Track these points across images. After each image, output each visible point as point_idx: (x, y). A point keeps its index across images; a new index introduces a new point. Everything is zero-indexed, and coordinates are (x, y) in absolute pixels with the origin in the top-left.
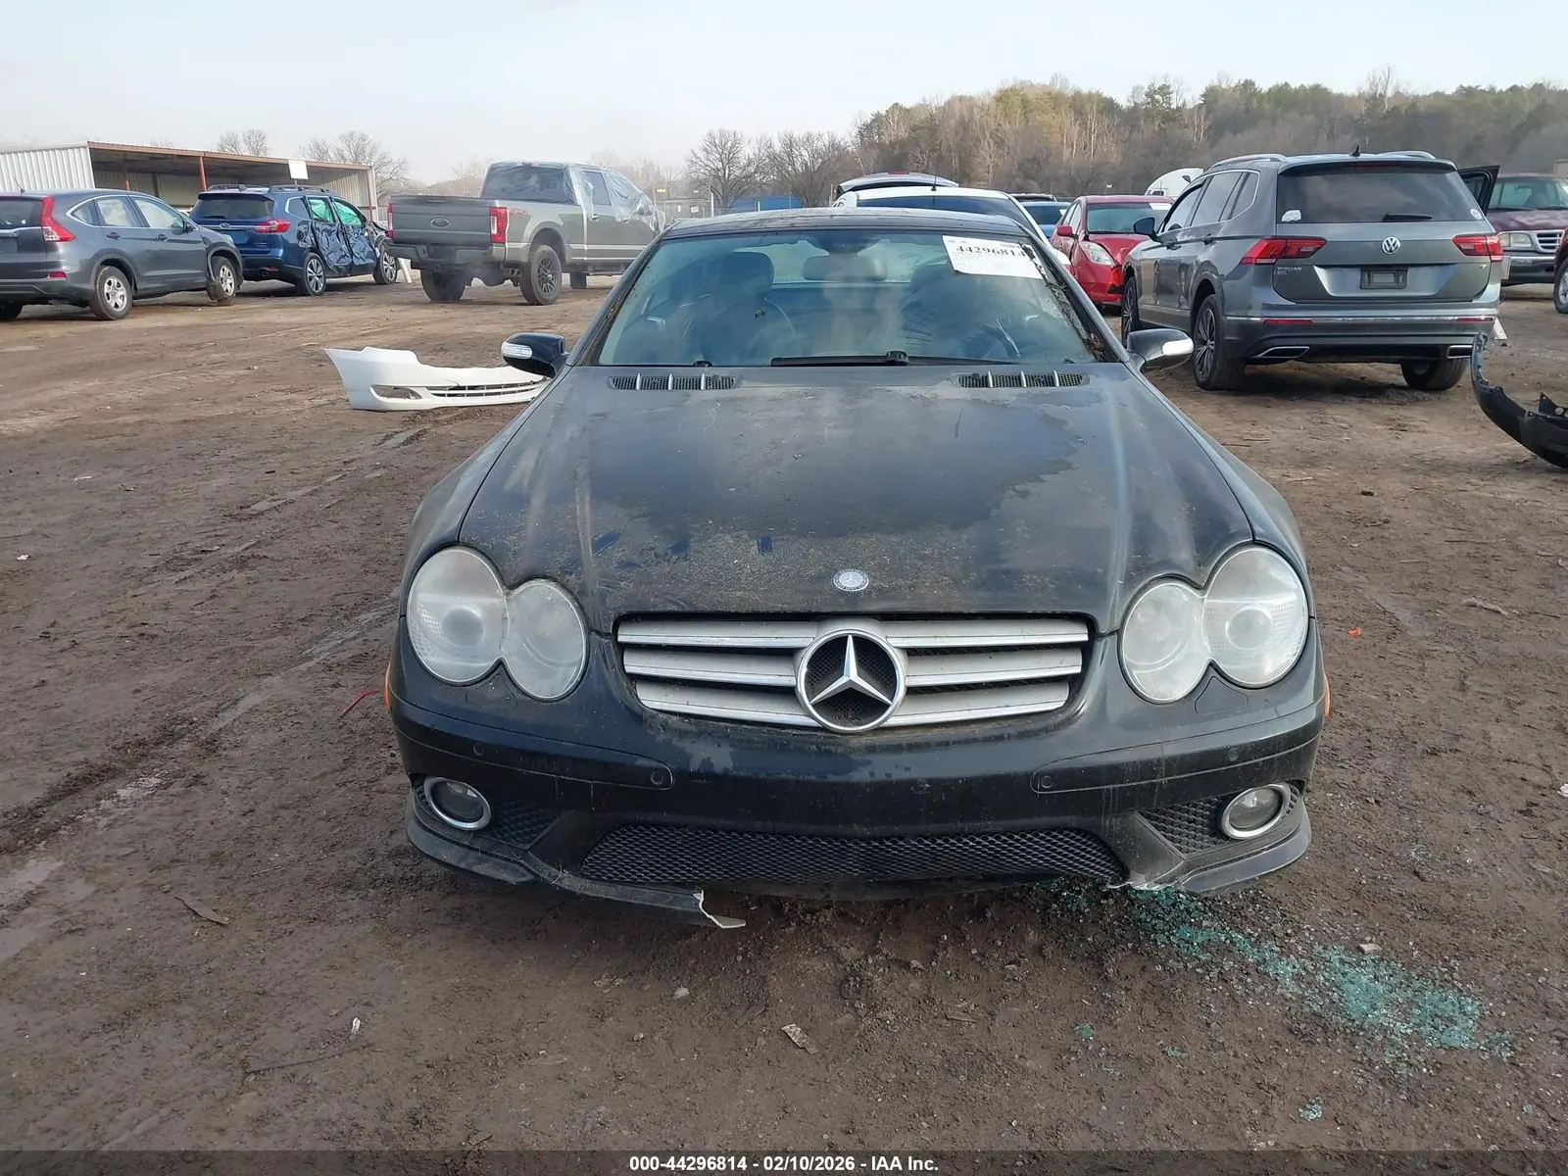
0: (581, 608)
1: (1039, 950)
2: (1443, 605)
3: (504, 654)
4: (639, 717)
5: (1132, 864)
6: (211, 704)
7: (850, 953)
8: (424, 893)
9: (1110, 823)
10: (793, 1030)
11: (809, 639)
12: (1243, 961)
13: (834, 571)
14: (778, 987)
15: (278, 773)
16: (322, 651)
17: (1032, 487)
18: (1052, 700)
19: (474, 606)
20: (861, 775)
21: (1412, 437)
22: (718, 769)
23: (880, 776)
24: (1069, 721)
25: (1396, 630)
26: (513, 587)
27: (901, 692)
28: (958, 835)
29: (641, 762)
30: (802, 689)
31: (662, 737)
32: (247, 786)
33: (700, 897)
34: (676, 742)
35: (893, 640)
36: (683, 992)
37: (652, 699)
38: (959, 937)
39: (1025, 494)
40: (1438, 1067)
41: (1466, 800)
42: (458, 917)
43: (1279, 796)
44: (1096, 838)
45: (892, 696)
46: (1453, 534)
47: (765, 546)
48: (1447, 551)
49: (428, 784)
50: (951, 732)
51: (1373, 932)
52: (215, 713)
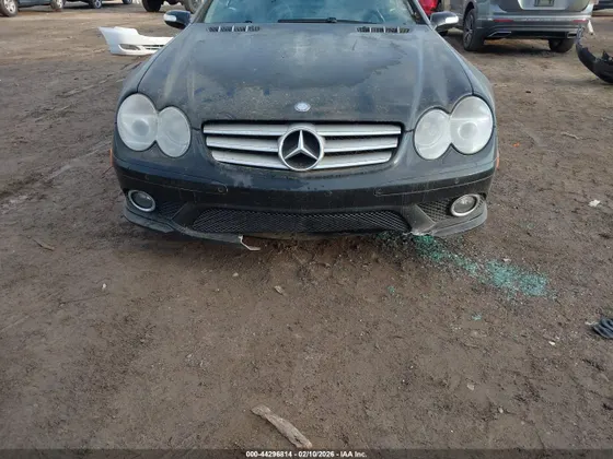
0: (188, 119)
1: (377, 261)
2: (553, 135)
3: (157, 138)
4: (213, 164)
5: (412, 225)
6: (49, 168)
7: (303, 261)
8: (134, 239)
9: (405, 208)
10: (279, 288)
11: (283, 132)
12: (456, 265)
13: (296, 102)
14: (273, 272)
15: (77, 195)
16: (96, 149)
17: (383, 71)
18: (385, 158)
19: (145, 119)
20: (304, 189)
21: (550, 70)
22: (246, 186)
23: (312, 189)
24: (391, 166)
25: (532, 144)
26: (160, 110)
27: (322, 155)
28: (343, 213)
29: (213, 183)
30: (280, 154)
31: (222, 173)
32: (64, 199)
33: (241, 238)
34: (228, 174)
35: (319, 133)
36: (236, 274)
37: (218, 157)
38: (346, 256)
39: (380, 73)
40: (527, 302)
41: (552, 208)
42: (147, 247)
43: (475, 199)
44: (398, 214)
45: (318, 155)
46: (561, 108)
47: (267, 93)
48: (557, 114)
49: (130, 193)
50: (342, 171)
51: (509, 255)
52: (51, 172)
